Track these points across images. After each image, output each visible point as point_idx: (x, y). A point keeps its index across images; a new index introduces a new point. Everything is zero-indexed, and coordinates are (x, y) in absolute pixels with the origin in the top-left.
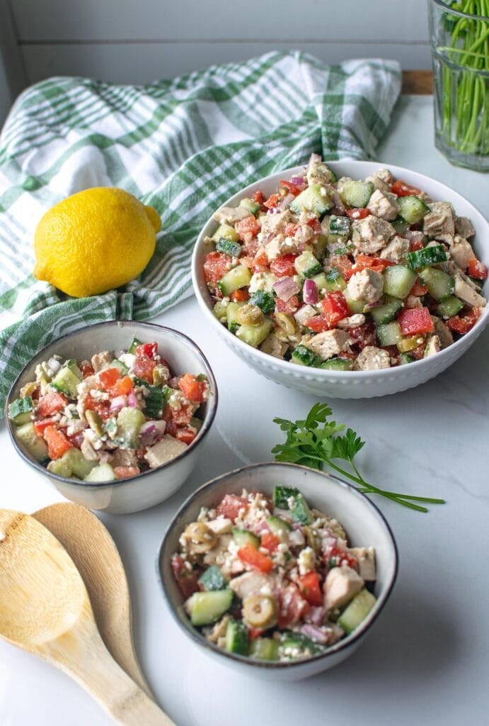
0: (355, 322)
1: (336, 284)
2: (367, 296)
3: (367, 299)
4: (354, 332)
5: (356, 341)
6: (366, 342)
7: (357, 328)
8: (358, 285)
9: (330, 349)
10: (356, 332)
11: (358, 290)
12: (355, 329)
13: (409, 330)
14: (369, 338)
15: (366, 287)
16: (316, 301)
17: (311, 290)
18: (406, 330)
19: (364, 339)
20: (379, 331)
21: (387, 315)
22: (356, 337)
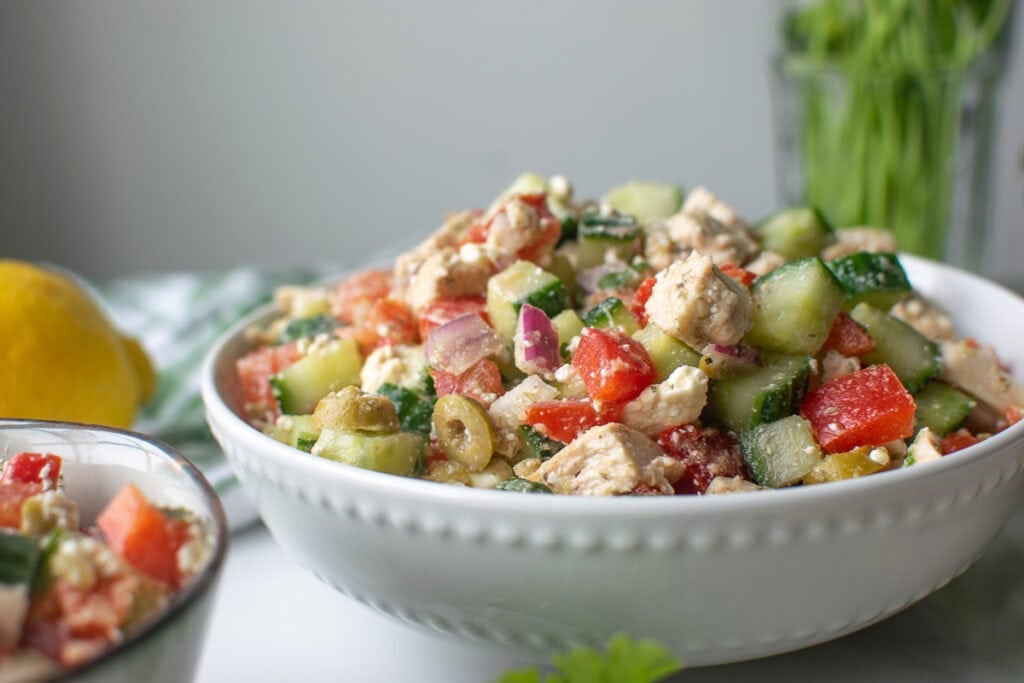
0: (677, 390)
1: (611, 323)
2: (708, 315)
3: (708, 328)
4: (675, 437)
5: (683, 464)
6: (712, 468)
7: (682, 427)
8: (681, 286)
9: (605, 477)
10: (682, 439)
11: (683, 295)
12: (677, 428)
13: (841, 426)
14: (723, 458)
15: (704, 286)
16: (553, 365)
17: (537, 333)
18: (833, 427)
19: (708, 462)
20: (748, 445)
21: (772, 386)
22: (680, 454)
